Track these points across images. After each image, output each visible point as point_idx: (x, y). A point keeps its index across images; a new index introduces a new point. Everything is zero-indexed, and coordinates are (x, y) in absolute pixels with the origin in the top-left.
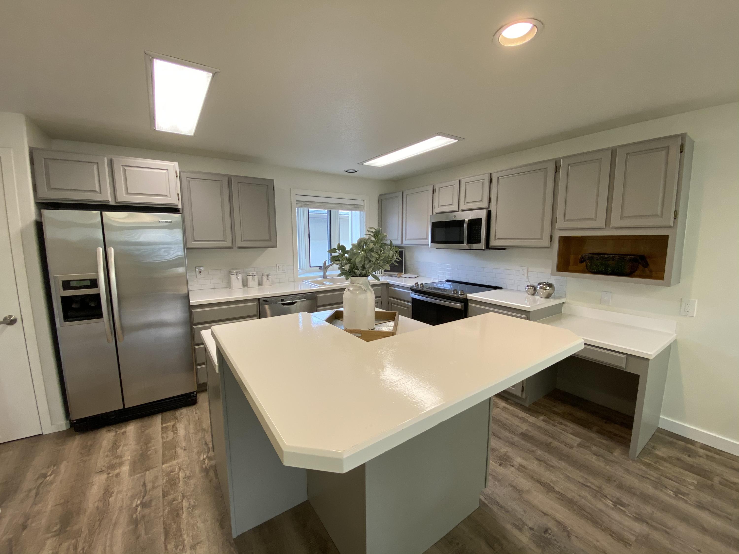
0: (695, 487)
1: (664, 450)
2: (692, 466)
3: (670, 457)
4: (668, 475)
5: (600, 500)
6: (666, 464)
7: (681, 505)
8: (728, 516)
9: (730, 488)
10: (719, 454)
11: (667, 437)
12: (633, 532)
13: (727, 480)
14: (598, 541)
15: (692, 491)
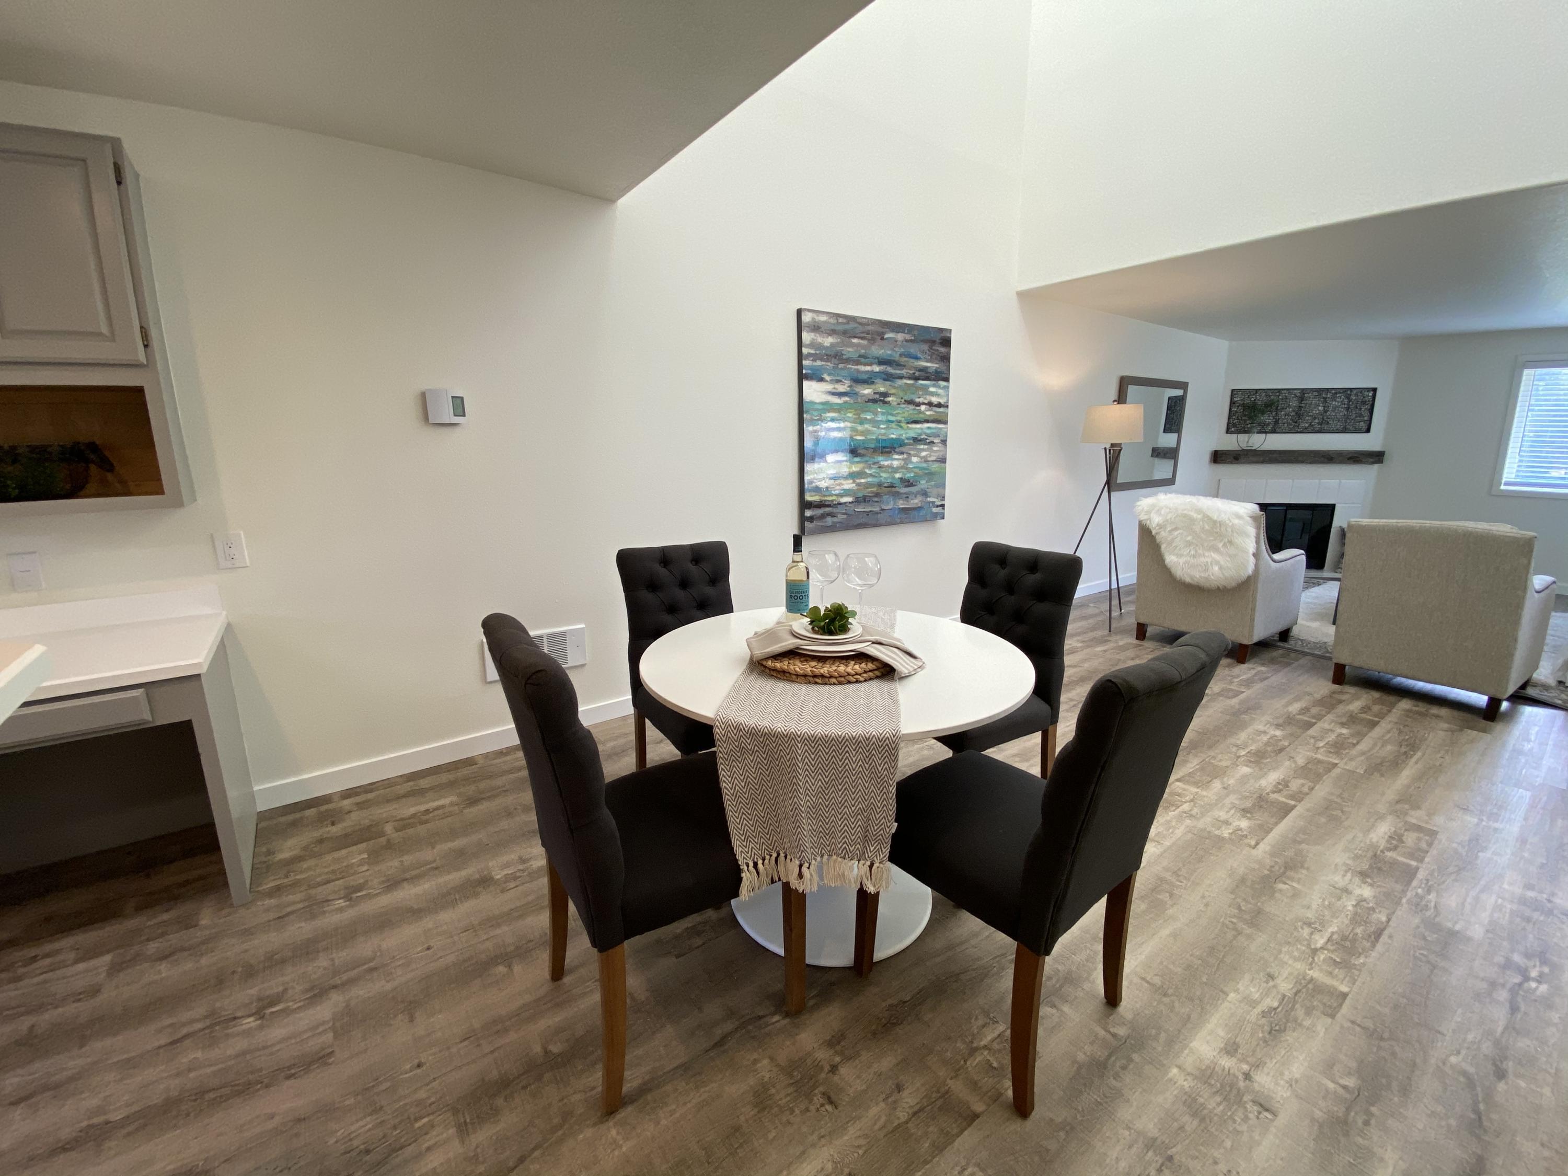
0: (368, 864)
1: (290, 843)
2: (346, 836)
3: (305, 848)
4: (318, 879)
5: (227, 1035)
6: (305, 865)
7: (369, 907)
8: (432, 865)
9: (411, 826)
10: (371, 791)
11: (283, 819)
12: (321, 1029)
13: (402, 819)
14: (272, 1117)
15: (367, 873)
